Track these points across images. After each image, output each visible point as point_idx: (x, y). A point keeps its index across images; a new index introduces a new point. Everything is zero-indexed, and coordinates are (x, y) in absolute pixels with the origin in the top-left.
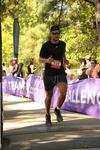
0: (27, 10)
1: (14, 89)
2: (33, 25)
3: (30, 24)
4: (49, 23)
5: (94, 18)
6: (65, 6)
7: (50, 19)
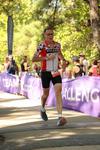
0: (21, 7)
1: (7, 86)
2: (27, 23)
3: (24, 21)
4: (43, 20)
5: (88, 15)
6: (59, 4)
7: (45, 16)
